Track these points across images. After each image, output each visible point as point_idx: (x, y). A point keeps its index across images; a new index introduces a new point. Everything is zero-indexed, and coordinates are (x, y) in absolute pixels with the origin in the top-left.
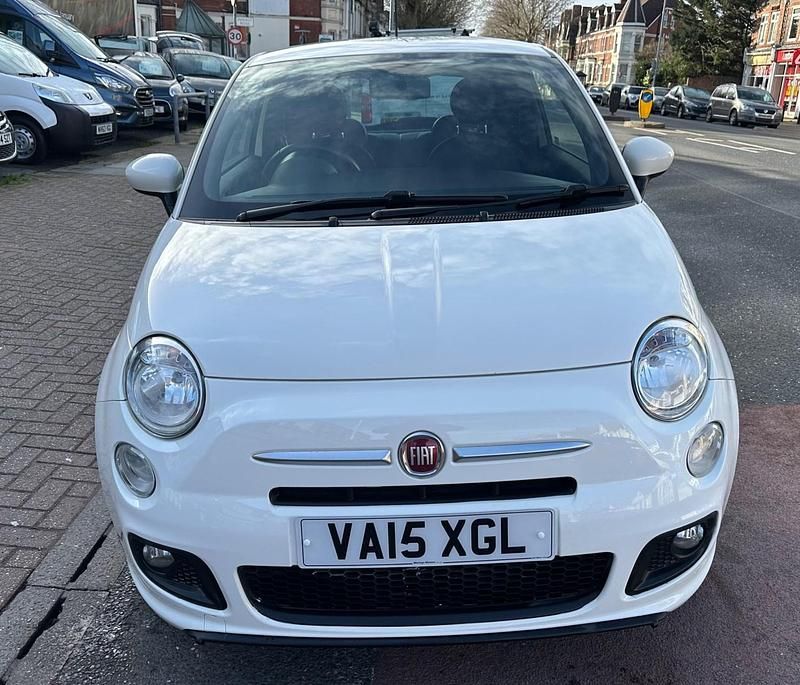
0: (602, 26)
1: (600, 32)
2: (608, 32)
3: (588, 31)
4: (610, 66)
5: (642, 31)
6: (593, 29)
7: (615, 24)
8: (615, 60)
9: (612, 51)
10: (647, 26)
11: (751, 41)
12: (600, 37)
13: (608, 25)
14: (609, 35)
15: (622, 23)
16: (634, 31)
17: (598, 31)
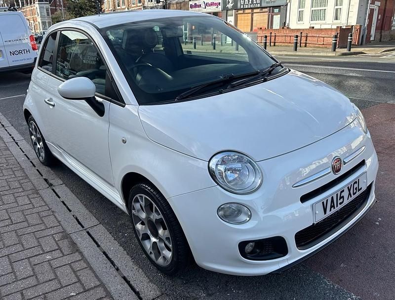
0: (28, 4)
1: (27, 7)
2: (31, 7)
3: (21, 7)
4: (37, 23)
5: (48, 6)
6: (23, 5)
7: (34, 3)
8: (39, 20)
9: (36, 16)
10: (50, 3)
11: (102, 9)
12: (28, 9)
13: (31, 3)
14: (32, 8)
15: (37, 2)
16: (45, 6)
17: (25, 7)
